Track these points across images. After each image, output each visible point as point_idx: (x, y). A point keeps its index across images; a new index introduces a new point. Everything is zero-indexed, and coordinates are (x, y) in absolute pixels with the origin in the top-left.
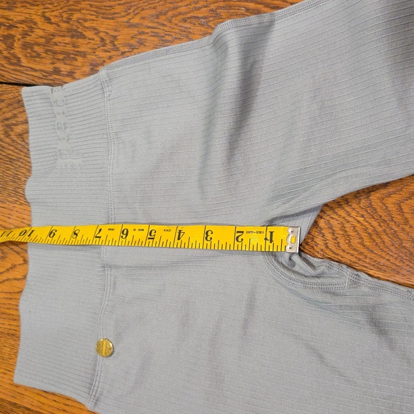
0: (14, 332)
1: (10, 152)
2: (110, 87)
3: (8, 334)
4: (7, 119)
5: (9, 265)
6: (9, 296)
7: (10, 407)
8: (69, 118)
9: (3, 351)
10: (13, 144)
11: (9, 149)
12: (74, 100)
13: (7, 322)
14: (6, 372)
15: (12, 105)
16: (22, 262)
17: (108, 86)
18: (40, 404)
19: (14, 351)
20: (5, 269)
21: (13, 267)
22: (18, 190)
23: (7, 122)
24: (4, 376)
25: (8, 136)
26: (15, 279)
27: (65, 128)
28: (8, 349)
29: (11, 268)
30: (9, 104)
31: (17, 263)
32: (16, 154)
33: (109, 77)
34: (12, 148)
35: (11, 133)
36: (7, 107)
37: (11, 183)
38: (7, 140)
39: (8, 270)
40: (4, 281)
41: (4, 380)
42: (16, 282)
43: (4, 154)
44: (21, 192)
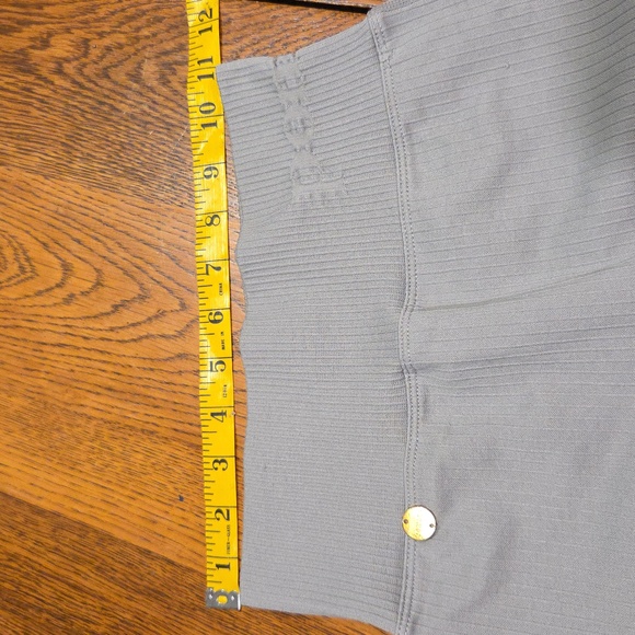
0: (155, 428)
1: (167, 112)
2: (388, 44)
3: (143, 431)
4: (166, 53)
5: (152, 311)
6: (148, 364)
7: (138, 557)
8: (311, 109)
9: (132, 459)
10: (174, 97)
11: (166, 107)
12: (320, 76)
13: (141, 410)
14: (135, 495)
15: (177, 27)
16: (178, 308)
17: (384, 43)
18: (195, 556)
19: (153, 461)
20: (144, 318)
21: (160, 314)
22: (179, 180)
23: (165, 59)
24: (132, 502)
25: (166, 83)
26: (162, 336)
27: (305, 128)
28: (140, 456)
29: (156, 317)
30: (172, 27)
31: (168, 309)
32: (178, 116)
33: (386, 24)
34: (171, 105)
35: (171, 78)
36: (168, 31)
37: (166, 168)
38: (165, 90)
39: (150, 319)
40: (141, 338)
41: (131, 510)
42: (163, 341)
43: (157, 115)
44: (185, 184)
